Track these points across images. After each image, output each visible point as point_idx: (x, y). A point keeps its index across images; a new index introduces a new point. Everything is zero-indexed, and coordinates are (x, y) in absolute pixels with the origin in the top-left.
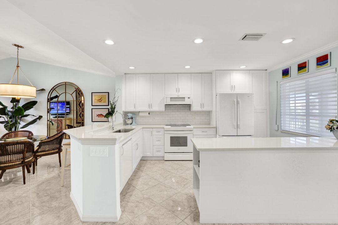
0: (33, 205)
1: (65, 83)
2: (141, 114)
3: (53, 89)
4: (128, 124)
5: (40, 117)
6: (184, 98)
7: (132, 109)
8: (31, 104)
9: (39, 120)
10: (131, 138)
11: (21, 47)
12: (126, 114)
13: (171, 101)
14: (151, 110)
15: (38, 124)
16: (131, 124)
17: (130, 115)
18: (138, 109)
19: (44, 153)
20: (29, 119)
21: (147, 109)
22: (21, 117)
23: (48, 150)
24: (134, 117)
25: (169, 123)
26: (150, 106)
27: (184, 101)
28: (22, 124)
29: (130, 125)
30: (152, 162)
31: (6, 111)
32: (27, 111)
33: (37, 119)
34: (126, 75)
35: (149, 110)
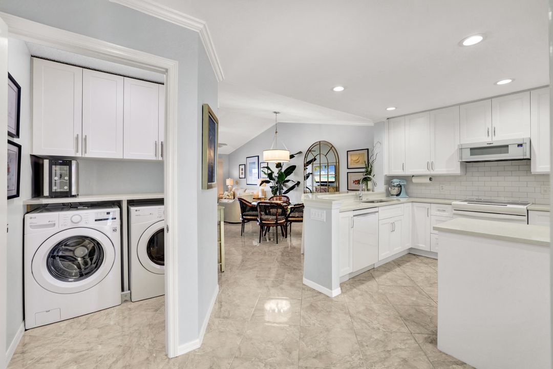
0: (277, 260)
1: (319, 143)
2: (414, 180)
3: (309, 151)
4: (392, 195)
5: (298, 183)
6: (507, 146)
7: (399, 172)
8: (291, 169)
9: (298, 186)
10: (378, 212)
11: (278, 113)
12: (389, 180)
13: (472, 154)
14: (432, 172)
15: (296, 190)
16: (398, 195)
17: (396, 182)
18: (408, 172)
19: (294, 219)
20: (290, 184)
21: (424, 171)
22: (284, 183)
23: (298, 217)
24: (404, 185)
25: (475, 198)
26: (430, 165)
27: (507, 152)
28: (285, 189)
29: (395, 196)
30: (426, 260)
31: (273, 176)
32: (288, 177)
33: (295, 185)
34: (390, 120)
35: (428, 172)
